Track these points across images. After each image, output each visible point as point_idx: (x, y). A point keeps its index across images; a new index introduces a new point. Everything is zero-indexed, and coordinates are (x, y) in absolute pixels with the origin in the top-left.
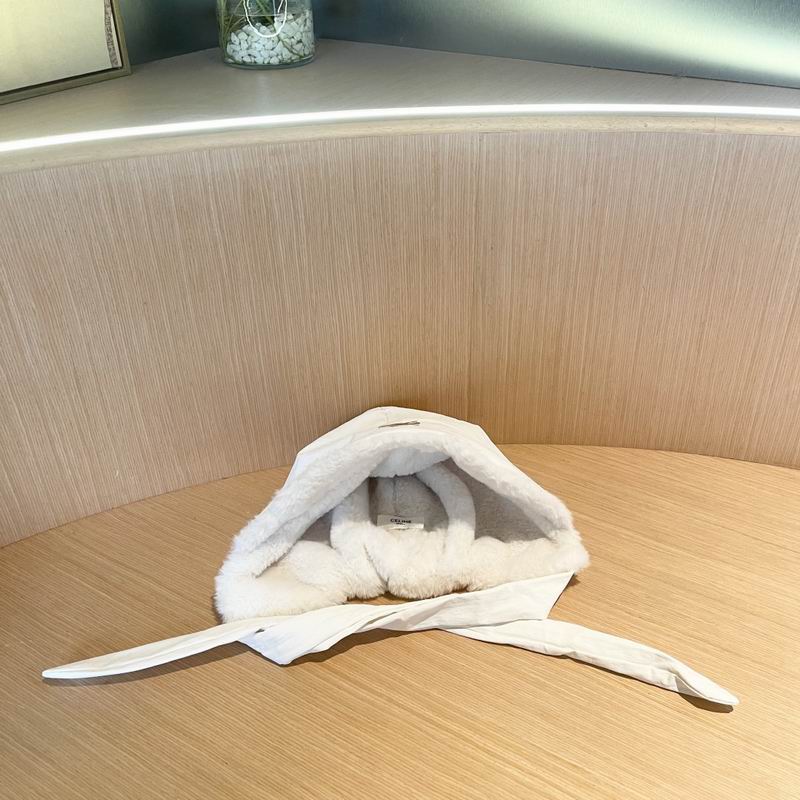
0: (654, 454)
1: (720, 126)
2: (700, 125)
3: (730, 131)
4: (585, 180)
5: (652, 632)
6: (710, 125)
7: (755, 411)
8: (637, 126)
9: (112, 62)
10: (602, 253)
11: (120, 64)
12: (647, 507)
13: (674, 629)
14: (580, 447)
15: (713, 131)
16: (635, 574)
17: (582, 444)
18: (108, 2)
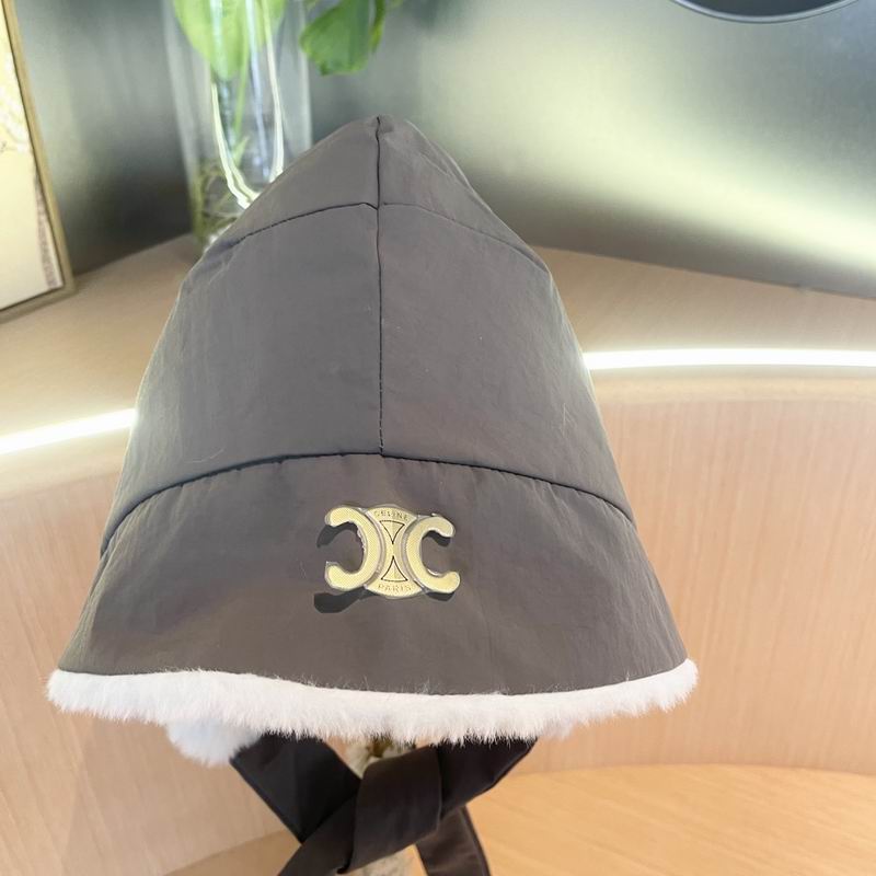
9: (49, 283)
11: (59, 283)
18: (42, 208)
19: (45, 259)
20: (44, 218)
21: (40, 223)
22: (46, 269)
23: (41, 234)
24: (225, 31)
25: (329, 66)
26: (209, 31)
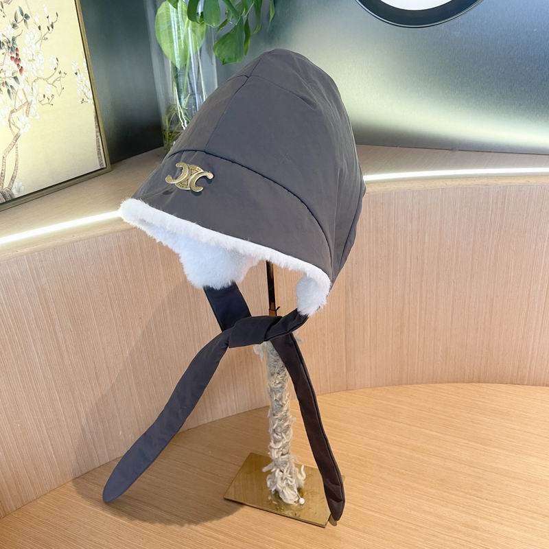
0: (468, 386)
1: (492, 182)
2: (479, 182)
3: (497, 184)
4: (412, 219)
5: (497, 509)
6: (485, 181)
7: (530, 353)
8: (440, 184)
9: (100, 165)
10: (426, 261)
11: (105, 166)
12: (473, 422)
13: (511, 506)
14: (420, 386)
15: (487, 185)
16: (476, 470)
17: (422, 383)
18: (98, 129)
19: (99, 153)
20: (99, 134)
21: (97, 136)
22: (99, 158)
23: (98, 142)
24: (180, 45)
25: (226, 60)
26: (172, 46)
